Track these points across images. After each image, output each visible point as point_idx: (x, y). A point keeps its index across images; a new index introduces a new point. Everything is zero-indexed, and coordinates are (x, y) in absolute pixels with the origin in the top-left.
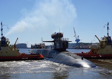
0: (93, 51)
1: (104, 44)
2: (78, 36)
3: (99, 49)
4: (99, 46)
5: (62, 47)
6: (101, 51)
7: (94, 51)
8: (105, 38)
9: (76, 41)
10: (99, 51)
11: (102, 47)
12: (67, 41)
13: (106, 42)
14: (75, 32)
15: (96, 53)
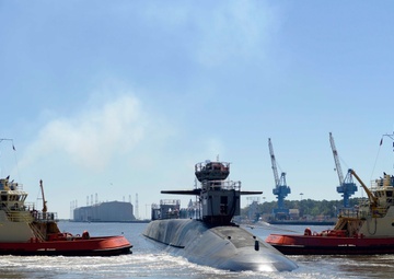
0: (346, 227)
1: (383, 200)
3: (364, 219)
4: (367, 210)
5: (218, 212)
6: (372, 224)
8: (386, 181)
9: (339, 190)
10: (365, 224)
11: (376, 213)
13: (389, 193)
15: (354, 233)
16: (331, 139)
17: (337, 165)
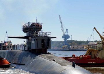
0: (91, 54)
2: (67, 30)
3: (99, 50)
4: (101, 46)
7: (93, 54)
9: (63, 37)
10: (100, 53)
12: (49, 36)
14: (61, 23)
15: (95, 57)
16: (60, 17)
17: (62, 27)
